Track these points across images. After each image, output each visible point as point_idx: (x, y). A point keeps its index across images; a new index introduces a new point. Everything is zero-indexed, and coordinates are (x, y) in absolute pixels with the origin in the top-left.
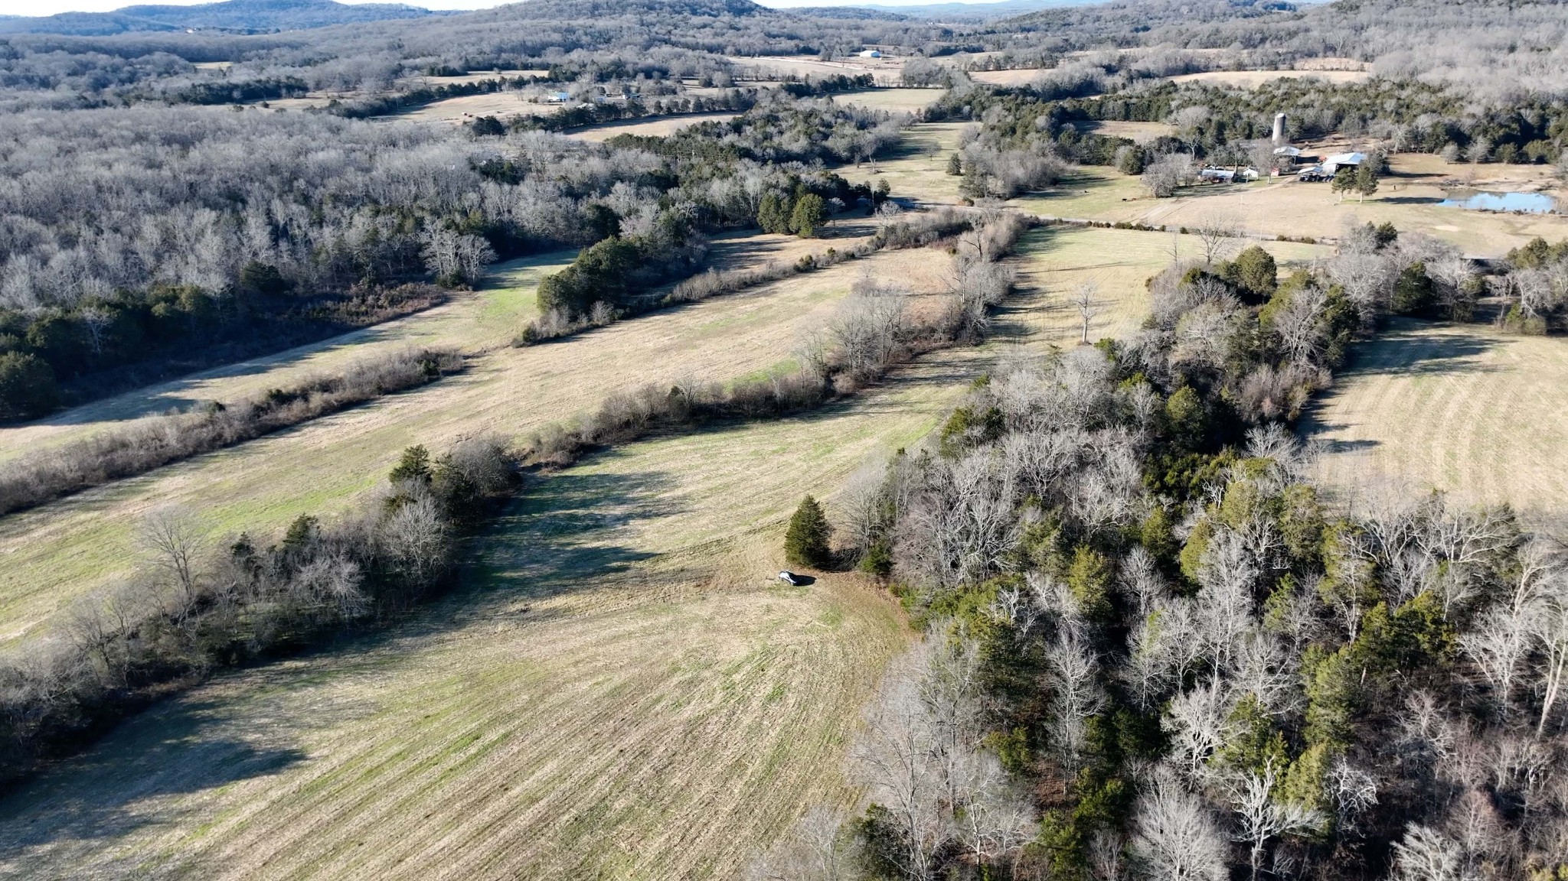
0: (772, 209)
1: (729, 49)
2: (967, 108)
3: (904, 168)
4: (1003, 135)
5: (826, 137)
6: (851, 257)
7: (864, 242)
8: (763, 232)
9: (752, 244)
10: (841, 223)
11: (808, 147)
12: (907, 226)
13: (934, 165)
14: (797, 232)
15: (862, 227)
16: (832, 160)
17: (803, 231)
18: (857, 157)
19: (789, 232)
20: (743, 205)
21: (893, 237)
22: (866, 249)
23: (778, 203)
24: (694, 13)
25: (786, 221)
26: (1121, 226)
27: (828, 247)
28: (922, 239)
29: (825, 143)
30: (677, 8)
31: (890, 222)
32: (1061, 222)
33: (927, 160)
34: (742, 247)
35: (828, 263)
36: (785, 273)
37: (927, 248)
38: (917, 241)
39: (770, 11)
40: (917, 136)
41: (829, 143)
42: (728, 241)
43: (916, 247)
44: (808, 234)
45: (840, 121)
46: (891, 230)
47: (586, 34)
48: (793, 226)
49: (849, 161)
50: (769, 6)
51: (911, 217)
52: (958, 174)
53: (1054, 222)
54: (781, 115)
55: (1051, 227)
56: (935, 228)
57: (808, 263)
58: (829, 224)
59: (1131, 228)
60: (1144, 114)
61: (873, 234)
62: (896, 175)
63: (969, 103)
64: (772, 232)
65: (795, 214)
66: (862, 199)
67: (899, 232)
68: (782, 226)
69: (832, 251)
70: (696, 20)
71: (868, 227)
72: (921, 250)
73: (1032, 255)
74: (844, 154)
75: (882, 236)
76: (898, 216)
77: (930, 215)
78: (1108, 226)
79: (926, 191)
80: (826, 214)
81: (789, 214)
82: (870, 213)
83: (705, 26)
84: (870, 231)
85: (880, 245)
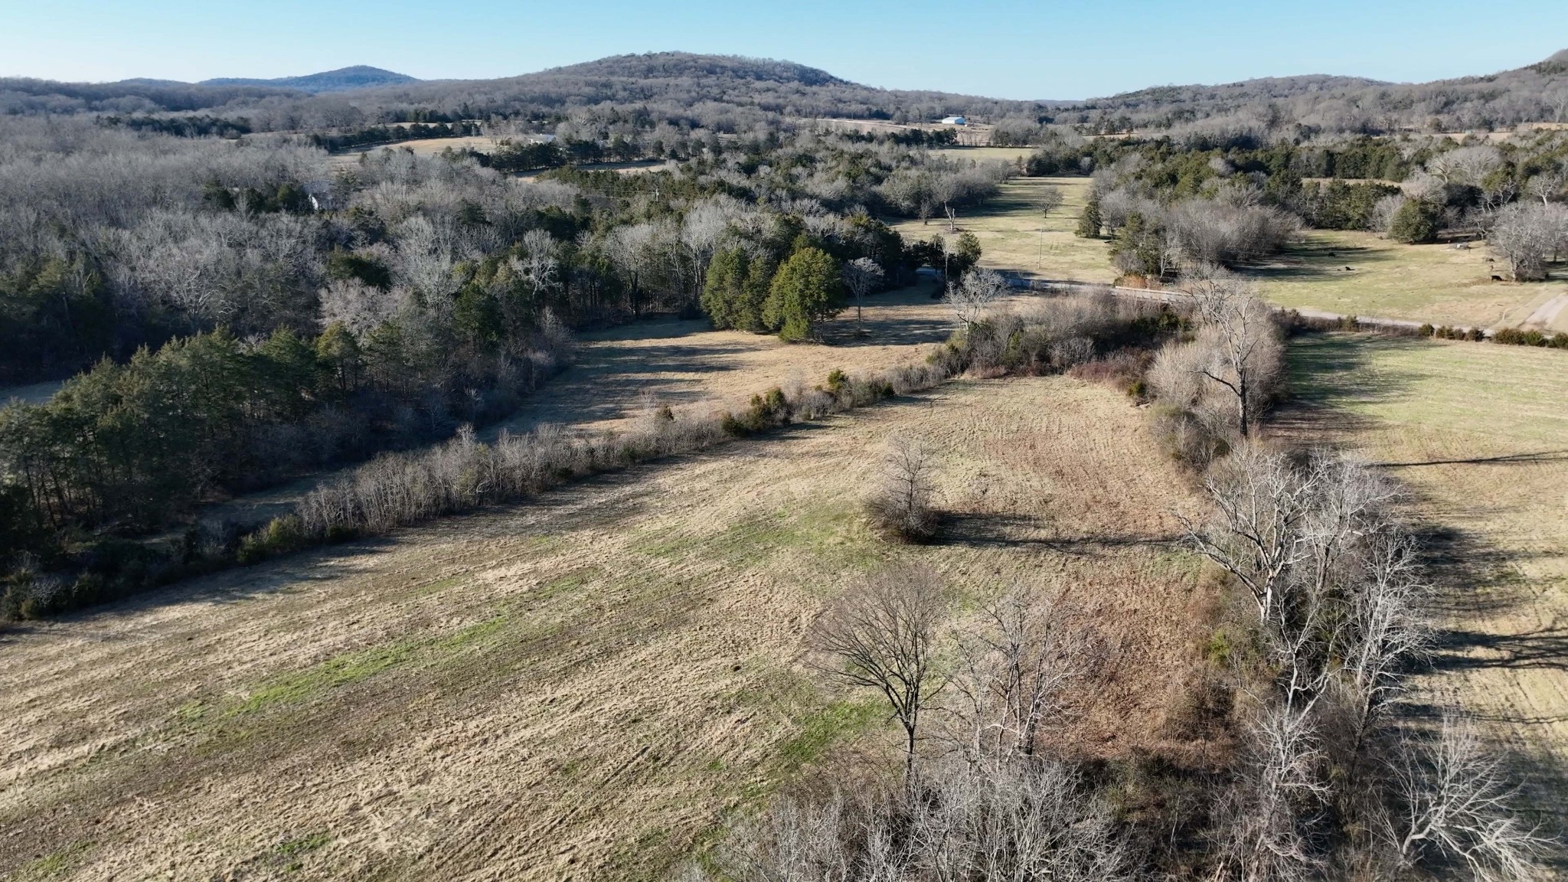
0: (729, 278)
1: (789, 109)
2: (1087, 160)
3: (1001, 226)
4: (1156, 186)
5: (879, 180)
6: (882, 395)
7: (920, 356)
8: (712, 328)
9: (677, 351)
10: (872, 313)
11: (847, 193)
12: (1019, 324)
13: (1050, 224)
14: (777, 329)
15: (922, 323)
16: (885, 210)
17: (790, 328)
18: (925, 209)
19: (761, 328)
20: (679, 270)
21: (988, 348)
22: (923, 375)
23: (743, 263)
24: (759, 78)
25: (756, 306)
26: (1511, 338)
27: (834, 366)
28: (1057, 353)
29: (876, 189)
30: (741, 73)
31: (981, 313)
32: (1355, 325)
33: (1040, 218)
34: (648, 361)
35: (822, 410)
36: (700, 436)
37: (1067, 377)
38: (1044, 357)
39: (847, 83)
40: (1020, 188)
41: (883, 189)
42: (628, 344)
43: (1042, 373)
44: (801, 336)
45: (904, 164)
46: (984, 331)
47: (625, 89)
48: (770, 315)
49: (912, 215)
50: (845, 79)
51: (1025, 306)
52: (1097, 236)
53: (1339, 324)
54: (818, 156)
55: (1336, 336)
56: (1084, 331)
57: (766, 412)
58: (849, 313)
59: (1542, 343)
60: (1356, 168)
61: (942, 338)
62: (989, 235)
63: (1089, 154)
64: (727, 327)
65: (774, 290)
66: (925, 268)
67: (1002, 335)
68: (747, 315)
69: (839, 378)
70: (759, 84)
71: (934, 324)
72: (1056, 381)
73: (1345, 406)
74: (905, 204)
75: (962, 345)
76: (998, 302)
77: (1071, 303)
78: (1478, 336)
79: (1047, 260)
80: (841, 294)
81: (762, 290)
82: (937, 295)
83: (768, 90)
84: (936, 332)
85: (957, 364)
